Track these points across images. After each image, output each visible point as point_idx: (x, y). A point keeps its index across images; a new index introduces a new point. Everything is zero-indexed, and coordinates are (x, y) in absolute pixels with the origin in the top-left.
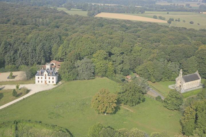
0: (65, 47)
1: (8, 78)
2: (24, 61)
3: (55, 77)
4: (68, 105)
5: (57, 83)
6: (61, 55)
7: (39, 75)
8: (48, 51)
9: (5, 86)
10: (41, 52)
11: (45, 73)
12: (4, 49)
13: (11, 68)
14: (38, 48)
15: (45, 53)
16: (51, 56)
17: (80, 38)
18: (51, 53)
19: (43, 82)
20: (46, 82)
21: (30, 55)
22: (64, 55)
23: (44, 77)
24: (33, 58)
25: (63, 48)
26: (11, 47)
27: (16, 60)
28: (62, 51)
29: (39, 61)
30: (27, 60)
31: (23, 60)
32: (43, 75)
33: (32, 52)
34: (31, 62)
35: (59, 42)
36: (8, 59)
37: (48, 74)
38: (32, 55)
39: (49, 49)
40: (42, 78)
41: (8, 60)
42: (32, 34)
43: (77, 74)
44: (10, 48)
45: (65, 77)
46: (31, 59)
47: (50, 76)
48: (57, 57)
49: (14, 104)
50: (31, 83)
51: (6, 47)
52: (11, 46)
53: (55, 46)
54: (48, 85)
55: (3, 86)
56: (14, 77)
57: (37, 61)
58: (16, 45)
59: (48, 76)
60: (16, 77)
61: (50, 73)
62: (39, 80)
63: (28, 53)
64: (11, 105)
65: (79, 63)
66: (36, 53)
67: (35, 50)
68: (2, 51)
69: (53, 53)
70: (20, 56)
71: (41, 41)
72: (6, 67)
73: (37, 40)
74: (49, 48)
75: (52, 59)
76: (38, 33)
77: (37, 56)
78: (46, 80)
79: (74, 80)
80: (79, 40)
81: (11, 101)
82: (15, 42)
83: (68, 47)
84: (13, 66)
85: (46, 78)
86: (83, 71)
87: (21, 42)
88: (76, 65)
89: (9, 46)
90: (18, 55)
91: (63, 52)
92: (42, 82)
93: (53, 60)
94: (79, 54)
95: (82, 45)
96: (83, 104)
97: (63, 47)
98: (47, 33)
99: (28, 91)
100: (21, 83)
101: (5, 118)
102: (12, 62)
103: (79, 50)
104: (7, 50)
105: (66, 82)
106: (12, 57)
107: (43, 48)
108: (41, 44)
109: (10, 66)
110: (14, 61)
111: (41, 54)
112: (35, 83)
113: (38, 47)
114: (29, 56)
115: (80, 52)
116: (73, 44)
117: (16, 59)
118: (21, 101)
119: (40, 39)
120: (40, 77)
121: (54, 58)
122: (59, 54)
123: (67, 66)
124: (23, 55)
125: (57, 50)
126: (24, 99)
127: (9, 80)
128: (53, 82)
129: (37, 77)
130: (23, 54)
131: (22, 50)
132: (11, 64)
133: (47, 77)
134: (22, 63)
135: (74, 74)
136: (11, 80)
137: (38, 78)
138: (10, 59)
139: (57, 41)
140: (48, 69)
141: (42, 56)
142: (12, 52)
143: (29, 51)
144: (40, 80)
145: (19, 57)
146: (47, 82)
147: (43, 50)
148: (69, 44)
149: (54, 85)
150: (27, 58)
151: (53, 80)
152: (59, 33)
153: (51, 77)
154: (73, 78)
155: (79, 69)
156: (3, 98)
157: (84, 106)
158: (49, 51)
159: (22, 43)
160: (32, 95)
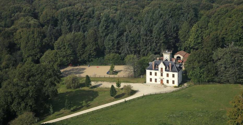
0: (201, 28)
1: (108, 73)
2: (132, 49)
3: (176, 74)
4: (191, 116)
5: (180, 84)
6: (195, 42)
7: (152, 69)
8: (172, 35)
9: (102, 83)
10: (159, 35)
11: (162, 66)
12: (106, 29)
13: (113, 58)
14: (156, 28)
15: (166, 37)
16: (177, 45)
17: (227, 11)
18: (177, 39)
19: (158, 81)
20: (162, 80)
21: (143, 40)
22: (199, 43)
23: (159, 73)
24: (146, 45)
25: (197, 30)
26: (115, 26)
27: (121, 46)
28: (197, 35)
29: (157, 50)
30: (137, 48)
31: (131, 46)
32: (158, 70)
33: (146, 35)
34: (143, 51)
35: (191, 19)
36: (109, 44)
37: (166, 68)
38: (146, 39)
39: (175, 32)
40: (156, 74)
41: (110, 46)
42: (149, 7)
43: (215, 71)
44: (113, 28)
45: (194, 75)
46: (143, 45)
47: (168, 71)
48: (188, 45)
49: (112, 107)
50: (140, 83)
51: (108, 27)
52: (114, 24)
53: (184, 26)
54: (166, 86)
55: (99, 83)
56: (116, 73)
57: (154, 50)
58: (123, 23)
59: (166, 70)
60: (119, 73)
61: (169, 66)
62: (151, 77)
63: (139, 36)
64: (107, 108)
65: (219, 52)
66: (151, 36)
67: (151, 31)
68: (102, 32)
69: (181, 38)
70: (127, 40)
71: (161, 16)
72: (107, 56)
73: (154, 15)
74: (174, 28)
75: (179, 49)
76: (160, 4)
77: (153, 42)
78: (162, 77)
79: (209, 82)
80: (227, 14)
81: (108, 102)
82: (121, 19)
83: (207, 28)
84: (116, 56)
85: (162, 75)
86: (226, 68)
87: (131, 19)
88: (214, 57)
89: (112, 25)
90: (124, 38)
91: (198, 37)
92: (156, 80)
93: (181, 50)
94: (223, 38)
95: (229, 23)
96: (217, 118)
97: (198, 27)
98: (173, 4)
99: (133, 92)
100: (125, 80)
101: (97, 122)
102: (116, 50)
103: (224, 31)
104: (109, 31)
105: (195, 84)
106: (116, 42)
107: (163, 28)
108: (161, 21)
109: (112, 55)
110: (118, 49)
111: (159, 38)
112: (145, 82)
113: (156, 26)
114: (141, 41)
115: (225, 36)
116: (215, 21)
117: (122, 44)
118: (121, 104)
119: (160, 13)
120: (153, 72)
121: (183, 48)
122: (191, 40)
123: (199, 56)
124: (132, 39)
125: (187, 33)
126: (126, 102)
127: (108, 76)
128: (173, 82)
129: (148, 72)
130: (132, 37)
131: (130, 32)
132: (113, 53)
133: (165, 73)
134: (130, 52)
135: (209, 71)
136: (112, 76)
137: (151, 74)
138: (112, 44)
139: (189, 18)
140: (167, 60)
141: (162, 41)
142: (116, 34)
143: (142, 33)
144: (153, 77)
145: (126, 42)
146: (165, 82)
147: (163, 33)
148: (209, 22)
149: (175, 87)
150: (138, 45)
151: (173, 79)
152: (196, 5)
153: (171, 74)
154: (208, 79)
155: (219, 63)
156: (97, 98)
157: (217, 121)
158: (175, 35)
159: (132, 21)
160: (138, 98)
